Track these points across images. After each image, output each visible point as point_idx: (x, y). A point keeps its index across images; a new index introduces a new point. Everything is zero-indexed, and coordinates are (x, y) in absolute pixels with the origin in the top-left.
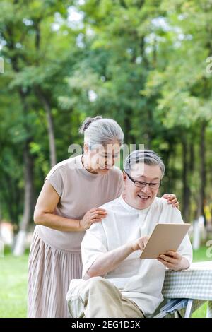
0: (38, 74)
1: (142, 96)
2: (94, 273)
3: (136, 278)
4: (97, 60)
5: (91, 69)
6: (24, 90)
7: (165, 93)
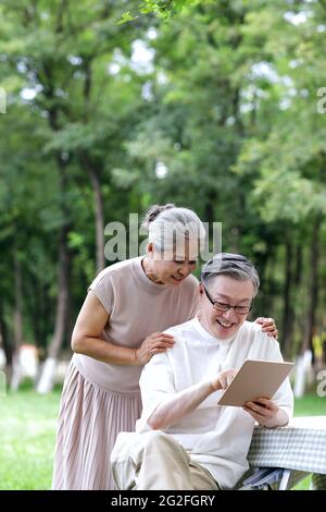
0: (86, 134)
1: (233, 174)
2: (158, 423)
4: (170, 119)
6: (65, 156)
7: (265, 171)
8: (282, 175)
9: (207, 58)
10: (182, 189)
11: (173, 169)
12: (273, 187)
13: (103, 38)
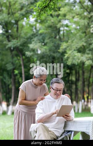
0: (17, 43)
1: (59, 52)
2: (40, 121)
3: (54, 123)
4: (41, 37)
5: (39, 41)
6: (12, 48)
7: (67, 51)
8: (72, 52)
9: (50, 20)
10: (45, 57)
11: (42, 51)
12: (70, 55)
13: (21, 15)
